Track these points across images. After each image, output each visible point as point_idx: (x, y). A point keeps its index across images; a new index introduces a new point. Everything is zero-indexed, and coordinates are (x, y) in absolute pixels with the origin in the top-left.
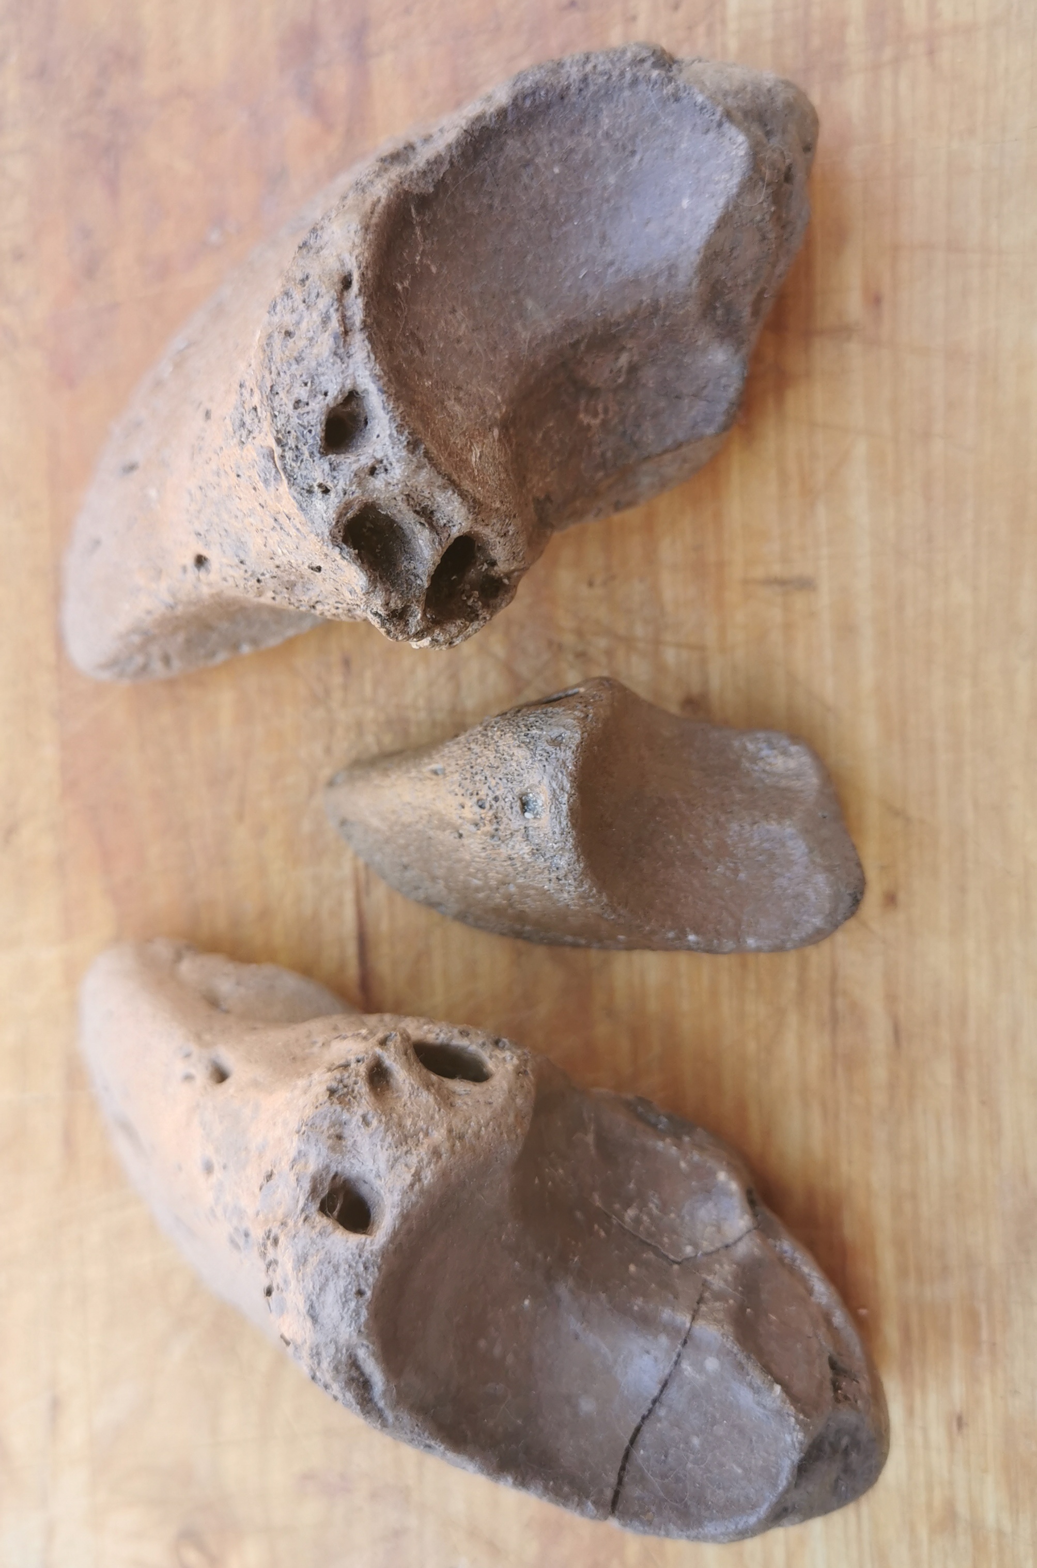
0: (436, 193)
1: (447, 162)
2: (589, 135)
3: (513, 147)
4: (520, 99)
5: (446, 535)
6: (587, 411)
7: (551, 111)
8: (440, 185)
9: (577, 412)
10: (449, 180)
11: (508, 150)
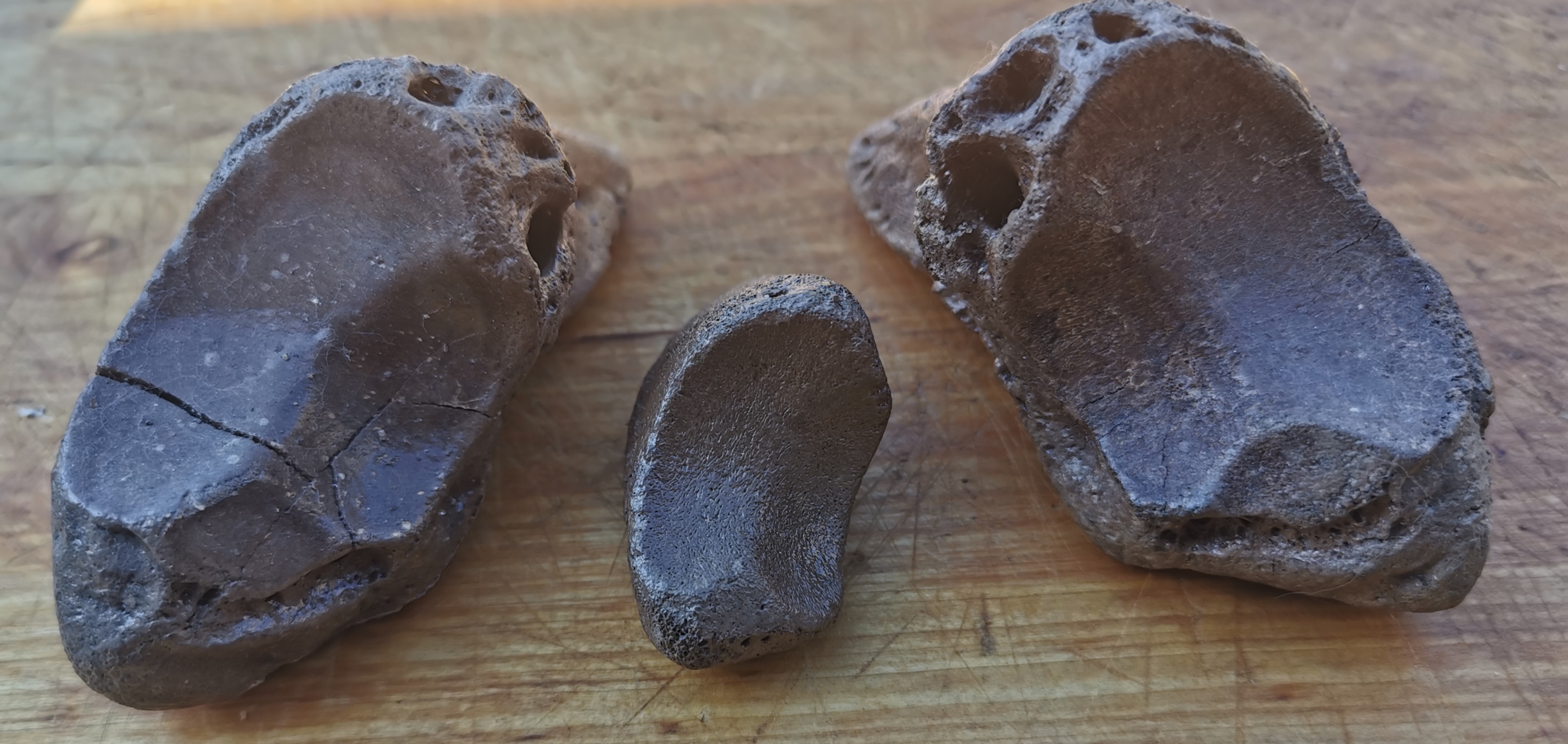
0: (1322, 184)
1: (1351, 197)
2: (1399, 331)
3: (1373, 265)
4: (1419, 268)
5: (1029, 136)
6: (1142, 368)
7: (1413, 297)
8: (1330, 190)
9: (1139, 358)
10: (1335, 199)
11: (1369, 259)
